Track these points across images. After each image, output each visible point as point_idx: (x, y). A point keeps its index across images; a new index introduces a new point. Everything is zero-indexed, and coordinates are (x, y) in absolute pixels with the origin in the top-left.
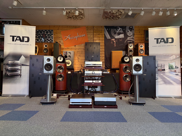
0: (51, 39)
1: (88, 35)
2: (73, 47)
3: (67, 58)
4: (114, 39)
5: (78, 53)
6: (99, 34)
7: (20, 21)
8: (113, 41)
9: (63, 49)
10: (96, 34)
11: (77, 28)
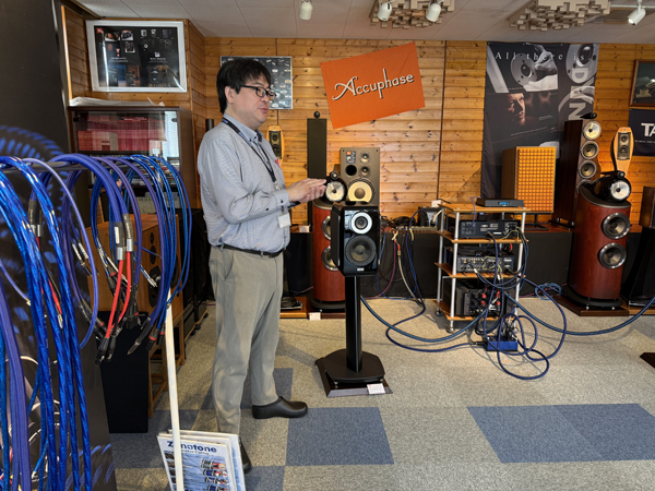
0: (282, 96)
3: (356, 176)
4: (521, 95)
6: (465, 75)
7: (176, 29)
8: (515, 102)
9: (328, 134)
10: (454, 71)
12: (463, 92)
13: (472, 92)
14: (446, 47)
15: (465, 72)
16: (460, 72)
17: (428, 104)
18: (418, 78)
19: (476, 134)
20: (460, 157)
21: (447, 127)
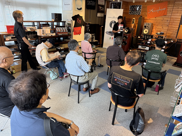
0: (139, 12)
1: (168, 9)
2: (154, 18)
3: (146, 28)
5: (157, 23)
6: (178, 8)
7: (121, 3)
9: (146, 20)
10: (176, 7)
11: (160, 2)
12: (177, 12)
13: (179, 12)
14: (175, 2)
15: (178, 7)
16: (177, 7)
17: (168, 14)
18: (167, 9)
19: (178, 21)
20: (173, 26)
21: (172, 19)
